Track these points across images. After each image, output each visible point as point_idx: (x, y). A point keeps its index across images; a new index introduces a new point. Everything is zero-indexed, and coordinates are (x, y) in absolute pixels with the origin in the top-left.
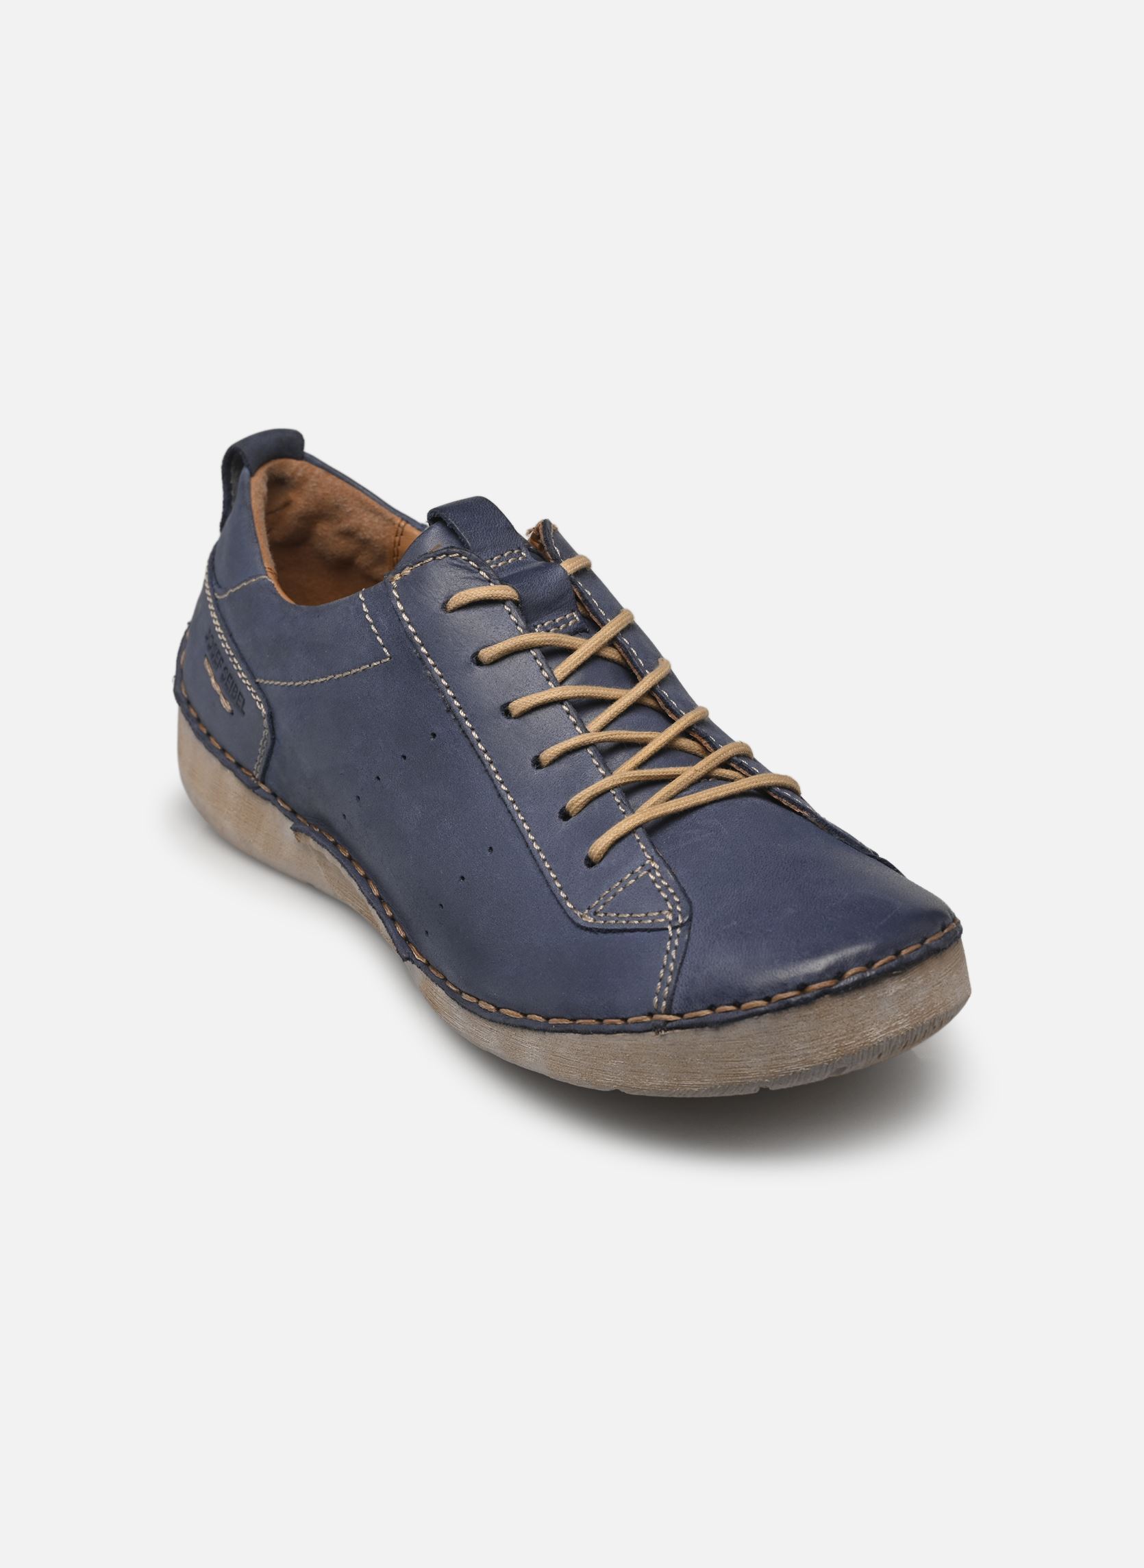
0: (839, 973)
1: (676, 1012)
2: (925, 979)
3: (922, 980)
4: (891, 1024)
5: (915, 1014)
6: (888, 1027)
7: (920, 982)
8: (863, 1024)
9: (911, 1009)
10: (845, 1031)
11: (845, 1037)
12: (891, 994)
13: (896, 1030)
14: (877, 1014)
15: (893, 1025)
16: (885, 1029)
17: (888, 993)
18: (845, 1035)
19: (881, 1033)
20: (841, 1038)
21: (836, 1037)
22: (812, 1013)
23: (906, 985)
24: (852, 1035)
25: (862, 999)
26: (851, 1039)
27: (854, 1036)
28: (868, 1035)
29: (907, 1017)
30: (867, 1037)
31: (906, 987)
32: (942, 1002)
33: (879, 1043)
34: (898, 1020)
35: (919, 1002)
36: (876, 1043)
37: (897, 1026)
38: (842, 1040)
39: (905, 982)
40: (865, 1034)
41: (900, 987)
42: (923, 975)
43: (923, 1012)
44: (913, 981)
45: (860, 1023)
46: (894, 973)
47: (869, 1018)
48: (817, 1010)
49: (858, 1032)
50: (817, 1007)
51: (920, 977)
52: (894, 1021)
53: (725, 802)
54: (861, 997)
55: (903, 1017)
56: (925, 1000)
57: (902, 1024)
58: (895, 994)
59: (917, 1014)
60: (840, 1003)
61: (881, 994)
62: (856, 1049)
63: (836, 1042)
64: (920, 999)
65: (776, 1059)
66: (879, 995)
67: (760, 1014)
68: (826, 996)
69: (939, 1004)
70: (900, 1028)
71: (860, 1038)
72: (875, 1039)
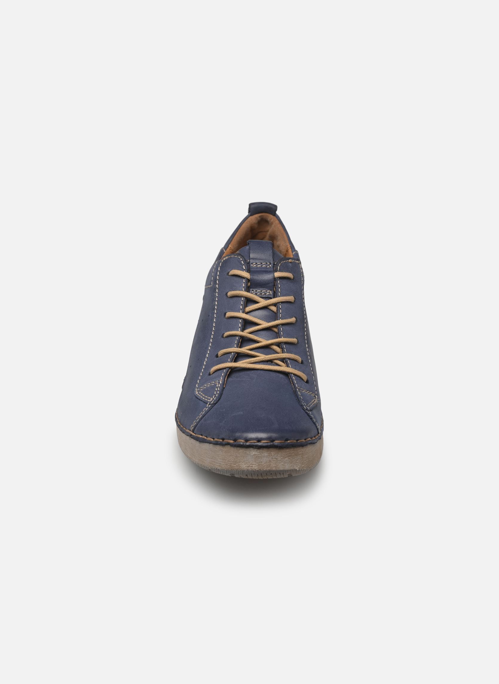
0: (235, 439)
1: (194, 433)
2: (268, 455)
3: (267, 454)
4: (250, 465)
5: (261, 465)
6: (249, 465)
7: (266, 455)
8: (240, 461)
9: (260, 463)
10: (233, 461)
11: (233, 463)
12: (252, 454)
13: (251, 468)
14: (246, 459)
15: (251, 466)
16: (247, 466)
17: (251, 454)
18: (233, 462)
19: (246, 467)
20: (232, 463)
21: (230, 461)
22: (224, 449)
23: (259, 453)
24: (235, 463)
25: (241, 452)
26: (235, 464)
27: (236, 464)
28: (241, 465)
29: (257, 465)
30: (240, 466)
31: (259, 454)
32: (275, 466)
33: (244, 470)
34: (253, 465)
35: (264, 462)
36: (243, 470)
37: (252, 467)
38: (232, 464)
39: (259, 452)
40: (240, 465)
41: (256, 453)
42: (268, 453)
43: (264, 466)
44: (263, 453)
45: (239, 460)
46: (254, 447)
47: (242, 459)
48: (225, 449)
49: (238, 463)
50: (226, 448)
51: (266, 453)
52: (251, 464)
53: (267, 372)
54: (241, 451)
55: (255, 464)
56: (267, 462)
57: (254, 467)
58: (254, 455)
59: (262, 466)
60: (233, 450)
61: (249, 453)
62: (236, 469)
63: (230, 463)
64: (264, 461)
65: (213, 461)
66: (247, 453)
67: (210, 443)
68: (229, 446)
69: (273, 466)
70: (253, 468)
71: (238, 465)
72: (243, 468)
